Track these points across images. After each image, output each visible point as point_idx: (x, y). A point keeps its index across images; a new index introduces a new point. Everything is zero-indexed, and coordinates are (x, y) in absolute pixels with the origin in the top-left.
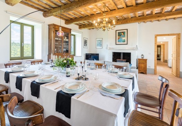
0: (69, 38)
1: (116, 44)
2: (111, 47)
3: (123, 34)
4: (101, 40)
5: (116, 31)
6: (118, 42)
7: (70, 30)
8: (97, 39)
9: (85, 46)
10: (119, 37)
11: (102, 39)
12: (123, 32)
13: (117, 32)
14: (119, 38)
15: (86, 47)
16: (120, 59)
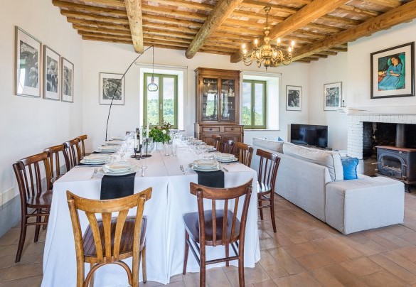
0: (236, 91)
1: (372, 97)
2: (357, 106)
3: (395, 62)
4: (338, 88)
5: (372, 55)
6: (380, 90)
7: (238, 72)
8: (327, 86)
9: (290, 104)
10: (381, 73)
11: (339, 85)
12: (396, 56)
13: (376, 57)
14: (381, 77)
15: (294, 108)
16: (394, 145)
